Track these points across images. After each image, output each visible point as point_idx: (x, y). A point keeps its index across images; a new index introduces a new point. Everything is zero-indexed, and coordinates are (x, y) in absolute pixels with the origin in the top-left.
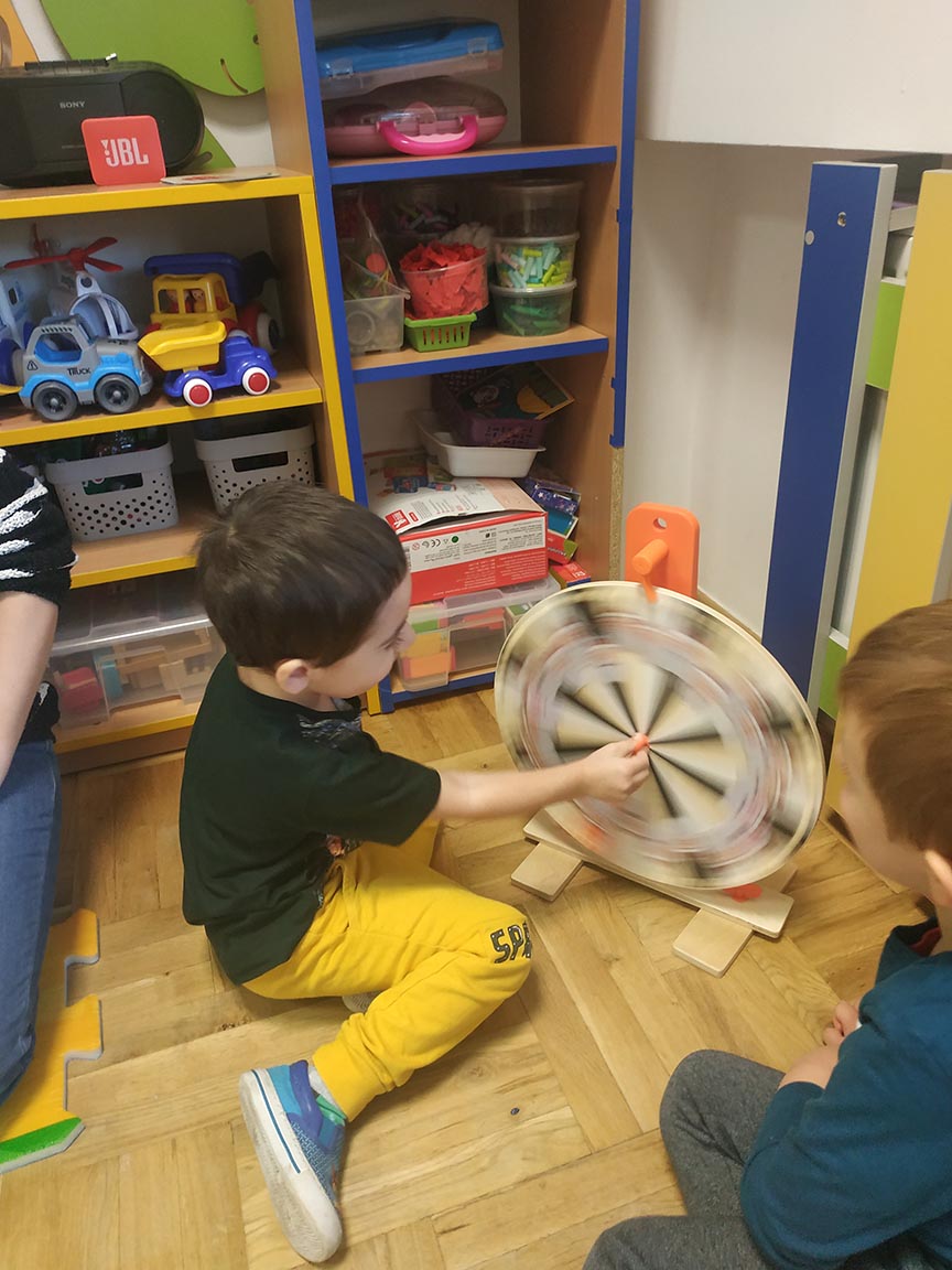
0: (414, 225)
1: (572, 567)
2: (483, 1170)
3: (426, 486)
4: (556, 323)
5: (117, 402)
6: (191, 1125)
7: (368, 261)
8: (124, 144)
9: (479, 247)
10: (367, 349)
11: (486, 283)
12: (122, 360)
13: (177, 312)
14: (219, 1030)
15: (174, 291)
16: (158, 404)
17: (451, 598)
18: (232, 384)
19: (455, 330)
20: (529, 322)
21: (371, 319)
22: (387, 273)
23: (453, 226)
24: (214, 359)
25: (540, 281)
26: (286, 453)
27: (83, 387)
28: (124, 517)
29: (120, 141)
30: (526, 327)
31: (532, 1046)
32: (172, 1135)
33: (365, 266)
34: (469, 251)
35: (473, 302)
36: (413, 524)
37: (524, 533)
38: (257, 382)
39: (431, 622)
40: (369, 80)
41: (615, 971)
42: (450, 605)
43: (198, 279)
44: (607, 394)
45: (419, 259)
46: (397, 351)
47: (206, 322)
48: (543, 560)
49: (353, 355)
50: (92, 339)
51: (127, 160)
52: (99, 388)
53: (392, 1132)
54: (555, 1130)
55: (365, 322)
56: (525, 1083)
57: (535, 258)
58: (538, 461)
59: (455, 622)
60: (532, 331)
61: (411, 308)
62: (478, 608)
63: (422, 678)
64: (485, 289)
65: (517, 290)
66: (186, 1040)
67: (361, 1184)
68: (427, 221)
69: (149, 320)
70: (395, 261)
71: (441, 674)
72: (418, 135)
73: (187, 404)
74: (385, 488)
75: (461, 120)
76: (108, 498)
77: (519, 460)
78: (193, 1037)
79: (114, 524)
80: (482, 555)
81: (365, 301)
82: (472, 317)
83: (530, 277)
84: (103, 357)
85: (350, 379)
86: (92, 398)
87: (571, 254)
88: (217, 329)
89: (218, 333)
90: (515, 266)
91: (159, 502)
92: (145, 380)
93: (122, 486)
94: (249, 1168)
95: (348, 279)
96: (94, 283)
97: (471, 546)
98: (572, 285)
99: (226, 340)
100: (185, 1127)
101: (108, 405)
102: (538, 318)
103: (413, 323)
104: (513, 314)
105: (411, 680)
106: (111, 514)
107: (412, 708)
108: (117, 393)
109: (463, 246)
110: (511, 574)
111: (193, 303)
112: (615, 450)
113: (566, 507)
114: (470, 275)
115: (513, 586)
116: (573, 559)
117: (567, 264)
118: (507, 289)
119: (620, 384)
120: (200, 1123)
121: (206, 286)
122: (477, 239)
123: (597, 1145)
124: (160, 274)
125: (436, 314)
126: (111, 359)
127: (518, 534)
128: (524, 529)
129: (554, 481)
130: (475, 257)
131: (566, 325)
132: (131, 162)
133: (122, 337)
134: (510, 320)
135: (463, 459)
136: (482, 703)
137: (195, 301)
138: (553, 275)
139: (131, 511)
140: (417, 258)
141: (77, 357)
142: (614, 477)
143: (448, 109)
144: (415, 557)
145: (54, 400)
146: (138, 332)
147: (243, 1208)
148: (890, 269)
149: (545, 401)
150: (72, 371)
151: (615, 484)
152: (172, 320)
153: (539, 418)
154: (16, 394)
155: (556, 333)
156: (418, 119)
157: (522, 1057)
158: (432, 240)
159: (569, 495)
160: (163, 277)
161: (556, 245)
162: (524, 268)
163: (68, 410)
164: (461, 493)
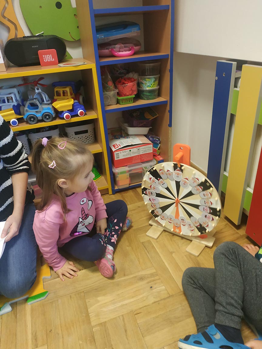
0: (118, 72)
1: (159, 157)
2: (144, 300)
3: (122, 137)
4: (154, 97)
5: (47, 119)
6: (74, 292)
7: (108, 83)
8: (48, 56)
9: (135, 78)
10: (108, 104)
11: (137, 87)
12: (48, 109)
13: (61, 96)
15: (60, 91)
16: (57, 119)
17: (129, 165)
18: (75, 114)
19: (130, 99)
21: (108, 97)
22: (113, 86)
23: (128, 72)
24: (71, 108)
25: (150, 87)
26: (87, 130)
27: (39, 116)
29: (47, 55)
30: (147, 98)
31: (155, 272)
32: (71, 295)
33: (107, 84)
34: (133, 80)
35: (134, 92)
36: (120, 147)
37: (147, 149)
38: (81, 113)
39: (124, 172)
40: (107, 39)
41: (173, 255)
42: (129, 167)
44: (167, 114)
46: (115, 105)
47: (68, 99)
48: (152, 156)
49: (105, 106)
50: (41, 104)
51: (49, 60)
52: (43, 116)
53: (122, 292)
54: (161, 291)
55: (107, 98)
56: (153, 281)
57: (149, 81)
58: (150, 130)
59: (130, 171)
60: (148, 99)
61: (119, 94)
62: (136, 168)
63: (122, 186)
64: (137, 89)
65: (145, 89)
67: (116, 304)
68: (121, 72)
69: (54, 98)
70: (114, 83)
71: (127, 184)
72: (120, 52)
73: (65, 119)
74: (112, 138)
75: (130, 48)
77: (145, 130)
80: (137, 154)
81: (107, 93)
82: (134, 96)
83: (148, 86)
85: (104, 112)
86: (41, 118)
87: (158, 80)
88: (72, 101)
89: (72, 102)
90: (144, 83)
92: (54, 114)
94: (89, 301)
95: (103, 87)
96: (40, 89)
97: (134, 152)
98: (158, 87)
99: (74, 103)
100: (73, 293)
101: (45, 120)
102: (150, 96)
103: (119, 98)
104: (144, 95)
105: (119, 186)
107: (120, 193)
108: (47, 117)
109: (131, 78)
110: (143, 159)
112: (169, 128)
113: (157, 142)
114: (133, 86)
115: (144, 162)
116: (159, 155)
117: (157, 82)
118: (142, 89)
119: (170, 112)
120: (76, 292)
122: (134, 76)
123: (171, 294)
125: (125, 95)
126: (45, 109)
127: (145, 149)
128: (147, 148)
129: (154, 135)
130: (134, 81)
131: (157, 97)
132: (50, 60)
133: (47, 103)
134: (143, 96)
135: (131, 130)
136: (137, 191)
138: (154, 85)
140: (120, 82)
141: (37, 108)
142: (169, 134)
143: (127, 45)
144: (120, 155)
145: (32, 119)
146: (51, 101)
147: (89, 310)
148: (236, 86)
149: (152, 115)
150: (36, 112)
151: (169, 136)
152: (59, 98)
153: (150, 120)
154: (23, 118)
155: (154, 99)
156: (120, 48)
157: (152, 275)
158: (123, 76)
159: (158, 139)
160: (57, 87)
161: (154, 78)
162: (146, 83)
163: (35, 121)
164: (131, 139)
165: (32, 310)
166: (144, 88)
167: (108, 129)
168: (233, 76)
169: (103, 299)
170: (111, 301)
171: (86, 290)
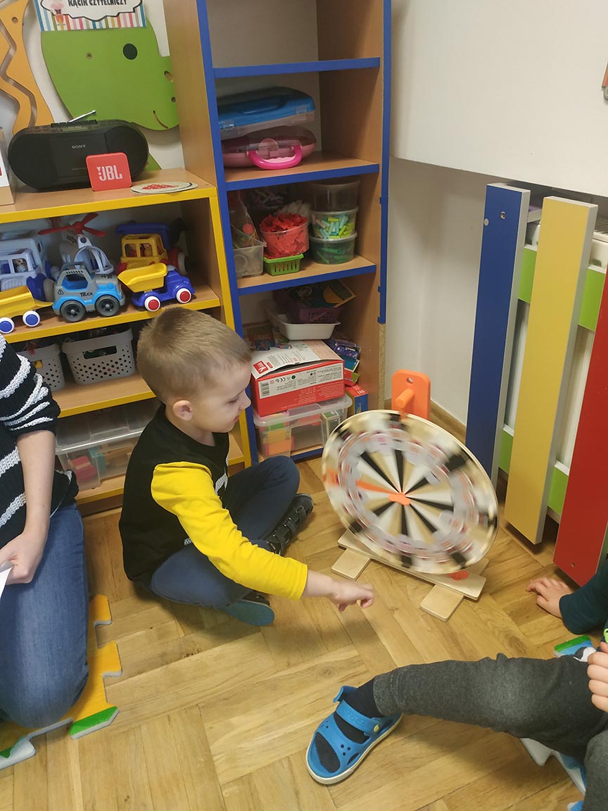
0: (265, 201)
1: (356, 388)
3: (274, 346)
4: (346, 257)
5: (108, 310)
6: (177, 708)
7: (244, 228)
8: (109, 168)
9: (303, 216)
10: (243, 275)
11: (308, 236)
12: (110, 287)
14: (185, 657)
16: (129, 309)
17: (291, 409)
18: (171, 298)
19: (292, 263)
20: (331, 256)
21: (244, 257)
22: (254, 234)
23: (287, 201)
24: (161, 285)
25: (338, 235)
27: (89, 303)
28: (106, 371)
29: (107, 168)
30: (329, 259)
31: (355, 657)
32: (168, 713)
33: (242, 231)
34: (298, 219)
35: (301, 247)
36: (270, 370)
37: (330, 372)
38: (184, 296)
39: (280, 424)
40: (243, 130)
41: (396, 615)
42: (290, 415)
44: (375, 295)
46: (259, 276)
47: (153, 263)
48: (343, 385)
49: (237, 280)
50: (92, 275)
51: (111, 177)
52: (97, 303)
53: (285, 705)
55: (242, 261)
56: (354, 676)
57: (335, 223)
58: (336, 328)
59: (294, 423)
60: (333, 262)
61: (268, 252)
62: (307, 416)
64: (308, 239)
65: (324, 240)
66: (167, 663)
67: (273, 733)
68: (272, 199)
69: (120, 260)
70: (257, 225)
72: (269, 158)
73: (147, 310)
76: (97, 360)
77: (326, 330)
78: (171, 662)
79: (100, 375)
80: (308, 385)
81: (242, 249)
82: (301, 256)
83: (332, 232)
84: (100, 286)
85: (236, 292)
86: (94, 309)
87: (354, 220)
88: (163, 268)
89: (163, 270)
90: (324, 227)
91: (125, 361)
92: (122, 297)
93: (105, 353)
95: (234, 237)
96: (88, 240)
97: (302, 381)
98: (354, 236)
99: (167, 274)
100: (174, 709)
101: (103, 313)
102: (336, 255)
103: (269, 261)
104: (322, 252)
106: (98, 369)
108: (108, 306)
109: (294, 216)
110: (321, 395)
112: (380, 325)
113: (353, 355)
114: (300, 233)
115: (325, 401)
116: (357, 383)
117: (352, 224)
118: (319, 239)
119: (383, 290)
120: (182, 706)
121: (152, 242)
122: (301, 211)
124: (125, 235)
125: (282, 254)
126: (103, 287)
127: (328, 373)
128: (331, 370)
129: (345, 340)
130: (301, 223)
131: (352, 256)
132: (113, 178)
133: (106, 272)
134: (320, 255)
135: (295, 330)
136: (309, 468)
138: (345, 231)
139: (110, 367)
140: (270, 224)
141: (85, 285)
142: (380, 340)
143: (285, 142)
144: (274, 388)
145: (72, 311)
146: (114, 268)
147: (211, 748)
148: (528, 241)
149: (339, 296)
150: (83, 294)
151: (381, 344)
152: (134, 261)
153: (337, 306)
154: (51, 307)
155: (347, 262)
156: (269, 148)
157: (351, 663)
158: (276, 211)
159: (355, 348)
160: (126, 237)
161: (346, 215)
162: (329, 228)
163: (80, 316)
164: (295, 350)
165: (82, 750)
166: (323, 238)
167: (244, 326)
168: (524, 217)
169: (242, 722)
170: (262, 725)
171: (203, 702)
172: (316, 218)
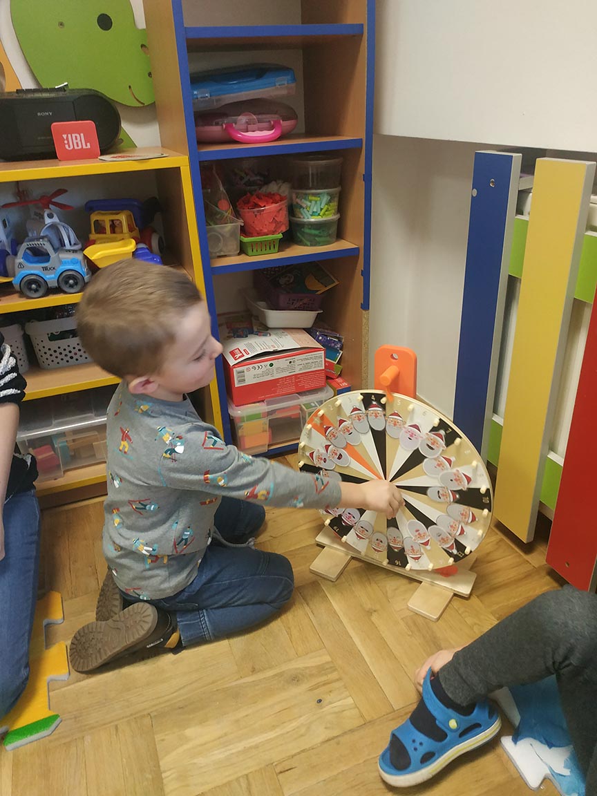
0: (244, 181)
1: (339, 380)
2: (302, 736)
3: (252, 333)
4: (328, 239)
5: (71, 286)
6: (126, 717)
7: (219, 205)
8: (76, 137)
9: (283, 195)
10: (218, 254)
11: (287, 216)
12: (74, 262)
13: (106, 233)
15: (103, 221)
17: (269, 399)
19: (270, 243)
20: (312, 238)
21: (220, 236)
22: (230, 211)
23: (267, 183)
25: (319, 215)
27: (51, 278)
28: (72, 354)
29: (73, 135)
30: (311, 241)
31: (327, 663)
32: (116, 723)
33: (217, 207)
34: (277, 198)
35: (280, 227)
36: (246, 356)
37: (311, 360)
39: (257, 415)
40: (218, 101)
41: (374, 618)
42: (268, 405)
43: (117, 214)
44: (358, 280)
45: (248, 202)
46: (236, 255)
47: (123, 239)
48: (324, 378)
49: (211, 258)
50: (56, 250)
51: (78, 146)
52: (60, 279)
53: (247, 716)
54: (343, 711)
55: (217, 239)
56: (324, 685)
57: (316, 201)
58: (318, 317)
59: (271, 414)
60: (314, 244)
61: (244, 231)
62: (286, 406)
63: (250, 449)
64: (287, 219)
65: (305, 220)
66: (120, 667)
68: (251, 179)
69: (88, 237)
70: (233, 204)
71: (263, 446)
72: (248, 131)
74: (228, 335)
75: (272, 122)
76: (63, 343)
77: (307, 317)
78: (124, 665)
79: (66, 358)
80: (286, 374)
81: (217, 227)
82: (280, 236)
83: (313, 212)
84: (63, 260)
85: (209, 271)
86: (57, 285)
87: (336, 199)
88: (131, 243)
89: (131, 246)
90: (304, 206)
92: (87, 273)
93: (71, 336)
94: (163, 740)
95: (208, 214)
96: (55, 216)
97: (280, 369)
98: (336, 217)
99: (137, 250)
100: (123, 718)
101: (66, 289)
102: (318, 236)
103: (246, 240)
104: (303, 233)
106: (64, 353)
108: (71, 282)
109: (274, 194)
110: (302, 385)
111: (114, 227)
112: (364, 312)
113: (335, 345)
114: (278, 212)
115: (304, 392)
116: (340, 376)
117: (334, 204)
118: (299, 219)
119: (366, 274)
120: (131, 715)
121: (123, 218)
122: (281, 191)
123: (368, 718)
124: (94, 211)
125: (259, 234)
126: (67, 261)
127: (308, 361)
128: (311, 358)
129: (327, 329)
130: (281, 201)
131: (334, 240)
132: (80, 147)
133: (72, 248)
134: (301, 237)
135: (275, 317)
137: (115, 226)
138: (326, 211)
139: (76, 351)
141: (47, 260)
142: (363, 327)
143: (264, 116)
144: (248, 376)
145: (34, 286)
146: (82, 245)
147: (161, 763)
148: (520, 211)
149: (322, 283)
150: (45, 269)
151: (364, 332)
152: (102, 238)
153: (319, 293)
154: (10, 282)
155: (329, 244)
156: (247, 122)
157: (322, 670)
158: (255, 190)
159: (337, 338)
160: (96, 212)
161: (328, 194)
162: (310, 207)
163: (42, 292)
164: (273, 337)
165: (17, 765)
166: (304, 218)
167: (219, 315)
168: (515, 184)
169: (198, 734)
170: (219, 738)
171: (156, 711)
172: (297, 197)
